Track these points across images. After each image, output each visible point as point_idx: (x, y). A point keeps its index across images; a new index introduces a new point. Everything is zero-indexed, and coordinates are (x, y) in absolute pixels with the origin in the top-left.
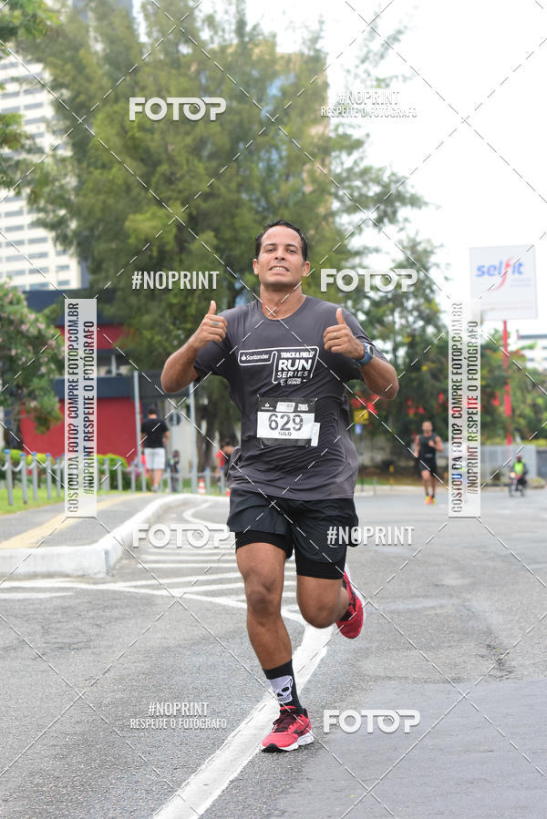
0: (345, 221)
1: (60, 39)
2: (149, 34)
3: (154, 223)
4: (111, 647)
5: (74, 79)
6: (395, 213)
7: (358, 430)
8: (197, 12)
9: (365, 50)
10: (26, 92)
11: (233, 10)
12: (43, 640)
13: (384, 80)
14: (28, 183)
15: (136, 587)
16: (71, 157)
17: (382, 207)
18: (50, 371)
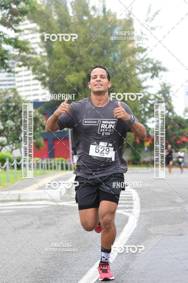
0: (141, 77)
1: (43, 15)
2: (73, 13)
3: (76, 78)
4: (63, 224)
5: (47, 29)
6: (157, 74)
7: (146, 149)
8: (89, 5)
9: (147, 17)
10: (31, 33)
11: (101, 4)
12: (39, 222)
13: (153, 28)
14: (32, 65)
15: (71, 204)
16: (47, 56)
17: (153, 72)
18: (40, 130)
